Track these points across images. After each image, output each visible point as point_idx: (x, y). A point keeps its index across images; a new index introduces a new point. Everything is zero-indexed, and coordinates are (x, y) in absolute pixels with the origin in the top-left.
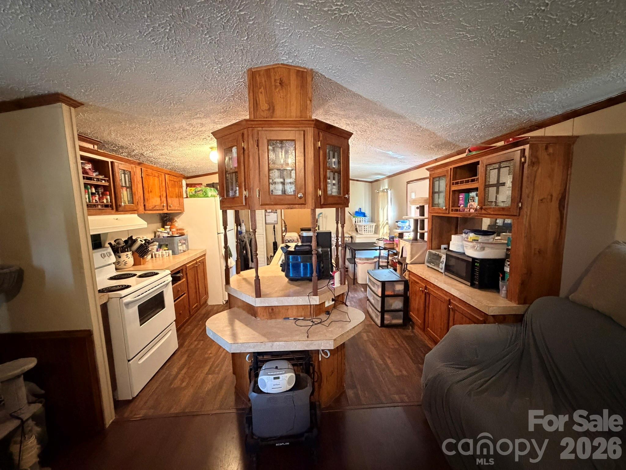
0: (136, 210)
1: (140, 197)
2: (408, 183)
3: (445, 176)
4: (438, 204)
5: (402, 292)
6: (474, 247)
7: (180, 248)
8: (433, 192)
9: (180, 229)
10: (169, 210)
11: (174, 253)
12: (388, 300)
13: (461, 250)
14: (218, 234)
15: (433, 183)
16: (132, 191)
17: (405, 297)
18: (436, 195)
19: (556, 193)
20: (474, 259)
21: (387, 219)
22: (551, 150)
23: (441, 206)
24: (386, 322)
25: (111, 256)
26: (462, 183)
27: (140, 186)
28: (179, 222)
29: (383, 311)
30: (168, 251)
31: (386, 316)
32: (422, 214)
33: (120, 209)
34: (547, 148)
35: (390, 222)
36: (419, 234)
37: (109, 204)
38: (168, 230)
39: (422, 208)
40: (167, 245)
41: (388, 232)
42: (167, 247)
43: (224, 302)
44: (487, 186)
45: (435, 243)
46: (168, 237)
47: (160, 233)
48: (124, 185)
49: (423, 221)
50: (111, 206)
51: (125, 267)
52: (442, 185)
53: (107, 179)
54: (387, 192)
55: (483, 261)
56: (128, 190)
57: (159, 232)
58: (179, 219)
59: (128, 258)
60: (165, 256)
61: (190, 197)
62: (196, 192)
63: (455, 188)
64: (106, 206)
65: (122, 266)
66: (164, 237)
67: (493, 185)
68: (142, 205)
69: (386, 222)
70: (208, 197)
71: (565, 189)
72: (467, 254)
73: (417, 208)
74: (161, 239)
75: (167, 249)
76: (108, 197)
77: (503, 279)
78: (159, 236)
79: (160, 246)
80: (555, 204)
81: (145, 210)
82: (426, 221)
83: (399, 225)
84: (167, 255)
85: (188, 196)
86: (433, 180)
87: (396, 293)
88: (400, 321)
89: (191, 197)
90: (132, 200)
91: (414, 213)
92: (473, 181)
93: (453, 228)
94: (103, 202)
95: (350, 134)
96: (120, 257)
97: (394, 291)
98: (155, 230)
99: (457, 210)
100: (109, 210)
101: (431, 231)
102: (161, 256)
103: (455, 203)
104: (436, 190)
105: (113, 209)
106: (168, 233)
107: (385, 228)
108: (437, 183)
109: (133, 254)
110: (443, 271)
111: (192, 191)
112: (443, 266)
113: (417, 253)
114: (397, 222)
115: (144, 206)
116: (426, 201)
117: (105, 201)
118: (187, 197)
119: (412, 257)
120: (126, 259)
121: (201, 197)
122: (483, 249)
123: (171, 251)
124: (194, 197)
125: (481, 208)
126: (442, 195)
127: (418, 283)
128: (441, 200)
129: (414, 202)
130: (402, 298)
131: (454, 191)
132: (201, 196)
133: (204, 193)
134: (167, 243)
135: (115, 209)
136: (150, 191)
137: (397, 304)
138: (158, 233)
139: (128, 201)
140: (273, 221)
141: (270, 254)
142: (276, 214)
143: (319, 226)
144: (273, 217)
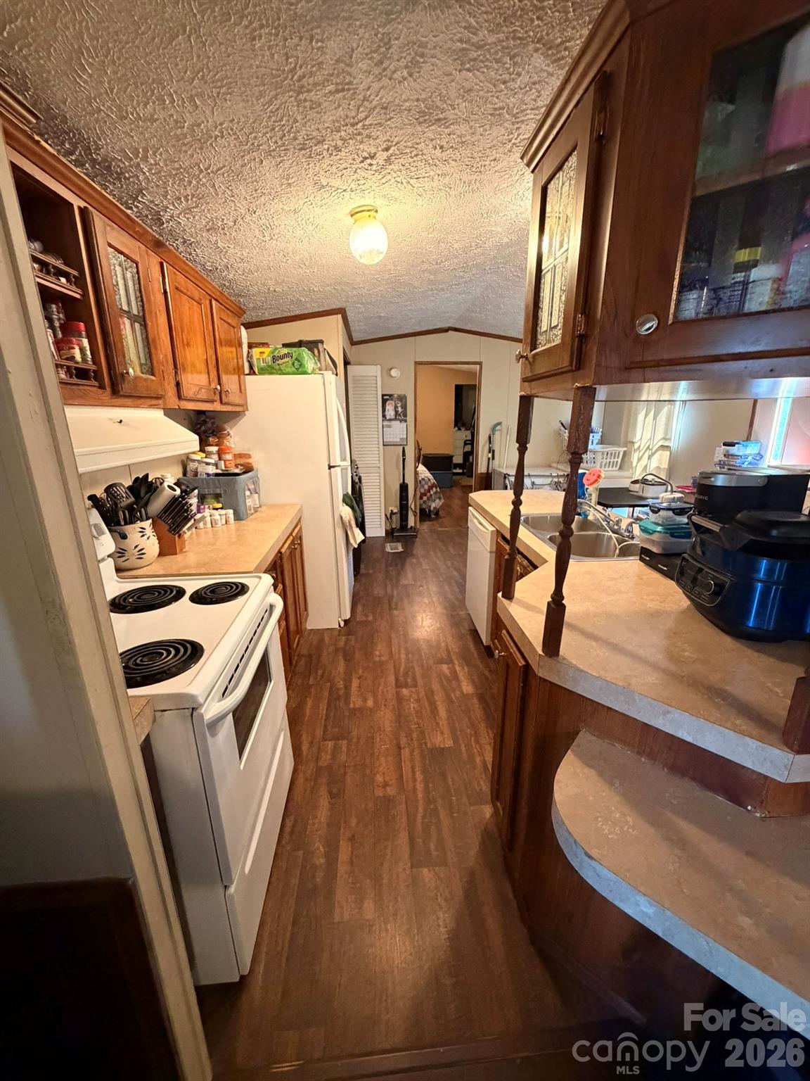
0: (158, 398)
1: (166, 355)
7: (249, 502)
9: (240, 456)
10: (226, 404)
11: (238, 517)
14: (330, 467)
16: (147, 331)
25: (102, 538)
27: (162, 319)
28: (237, 438)
30: (223, 512)
33: (125, 388)
37: (90, 366)
38: (215, 457)
40: (217, 497)
42: (218, 502)
43: (342, 624)
46: (217, 475)
47: (196, 464)
48: (125, 308)
50: (97, 375)
51: (140, 563)
53: (76, 273)
56: (137, 325)
57: (194, 461)
58: (234, 429)
59: (144, 537)
60: (220, 525)
61: (260, 374)
62: (274, 359)
64: (82, 374)
65: (133, 561)
66: (208, 475)
68: (173, 383)
69: (661, 443)
70: (305, 373)
74: (202, 480)
75: (220, 505)
76: (85, 342)
78: (196, 474)
79: (202, 499)
81: (180, 397)
84: (224, 522)
85: (256, 371)
89: (263, 371)
90: (148, 362)
94: (72, 358)
96: (124, 537)
98: (184, 458)
100: (90, 387)
102: (209, 525)
105: (102, 387)
106: (216, 465)
109: (154, 525)
111: (265, 356)
115: (178, 384)
117: (77, 353)
118: (252, 372)
120: (143, 543)
121: (288, 374)
123: (231, 511)
124: (271, 373)
132: (290, 370)
133: (296, 363)
134: (218, 491)
135: (108, 389)
136: (185, 342)
138: (192, 466)
139: (141, 365)
140: (398, 440)
141: (390, 508)
142: (404, 425)
143: (494, 451)
144: (398, 431)
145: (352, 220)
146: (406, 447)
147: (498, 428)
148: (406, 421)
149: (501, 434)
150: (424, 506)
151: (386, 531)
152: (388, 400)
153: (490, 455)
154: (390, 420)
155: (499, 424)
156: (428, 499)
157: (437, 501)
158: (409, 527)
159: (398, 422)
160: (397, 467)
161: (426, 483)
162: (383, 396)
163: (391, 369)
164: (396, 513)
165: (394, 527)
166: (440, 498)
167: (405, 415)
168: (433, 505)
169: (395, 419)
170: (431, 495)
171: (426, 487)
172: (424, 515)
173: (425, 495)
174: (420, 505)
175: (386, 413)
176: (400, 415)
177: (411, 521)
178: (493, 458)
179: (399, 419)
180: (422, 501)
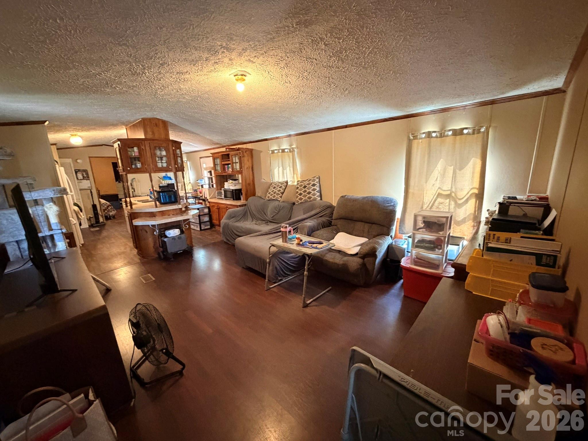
2: (201, 158)
3: (218, 157)
4: (218, 170)
5: (208, 213)
6: (232, 185)
8: (215, 164)
12: (201, 218)
13: (228, 188)
15: (214, 161)
17: (210, 214)
18: (216, 166)
19: (250, 165)
20: (233, 190)
21: (189, 180)
22: (247, 153)
23: (219, 170)
24: (202, 228)
26: (225, 161)
29: (200, 223)
31: (202, 226)
32: (211, 175)
34: (246, 152)
35: (192, 182)
36: (211, 185)
39: (210, 172)
41: (191, 188)
44: (233, 163)
45: (219, 187)
49: (212, 178)
52: (218, 161)
54: (187, 163)
55: (236, 190)
63: (223, 163)
67: (235, 163)
69: (189, 182)
71: (252, 165)
72: (231, 188)
73: (208, 172)
77: (242, 195)
80: (251, 169)
82: (214, 179)
83: (199, 182)
86: (214, 159)
87: (205, 213)
88: (209, 227)
91: (206, 174)
92: (229, 160)
93: (225, 180)
95: (181, 143)
97: (204, 212)
99: (225, 172)
101: (216, 183)
103: (224, 169)
104: (216, 163)
107: (189, 186)
108: (216, 160)
110: (223, 198)
112: (223, 196)
113: (212, 193)
114: (197, 180)
116: (212, 168)
119: (210, 195)
122: (235, 185)
125: (232, 171)
126: (219, 166)
127: (214, 206)
128: (219, 168)
129: (206, 169)
130: (208, 215)
131: (223, 164)
137: (206, 219)
140: (87, 187)
141: (89, 216)
142: (89, 181)
143: (134, 189)
144: (86, 184)
145: (71, 136)
146: (92, 190)
147: (134, 180)
148: (89, 180)
149: (136, 182)
150: (106, 215)
151: (89, 226)
152: (78, 172)
153: (133, 190)
154: (81, 180)
155: (134, 179)
156: (108, 211)
157: (113, 212)
158: (100, 222)
159: (85, 180)
160: (89, 198)
161: (105, 205)
162: (75, 170)
163: (77, 159)
164: (92, 217)
165: (92, 223)
166: (114, 211)
167: (88, 177)
168: (111, 214)
169: (83, 179)
170: (109, 210)
171: (106, 206)
172: (107, 218)
173: (106, 210)
174: (105, 214)
175: (78, 177)
176: (85, 177)
177: (101, 220)
178: (134, 191)
179: (85, 179)
180: (105, 213)
